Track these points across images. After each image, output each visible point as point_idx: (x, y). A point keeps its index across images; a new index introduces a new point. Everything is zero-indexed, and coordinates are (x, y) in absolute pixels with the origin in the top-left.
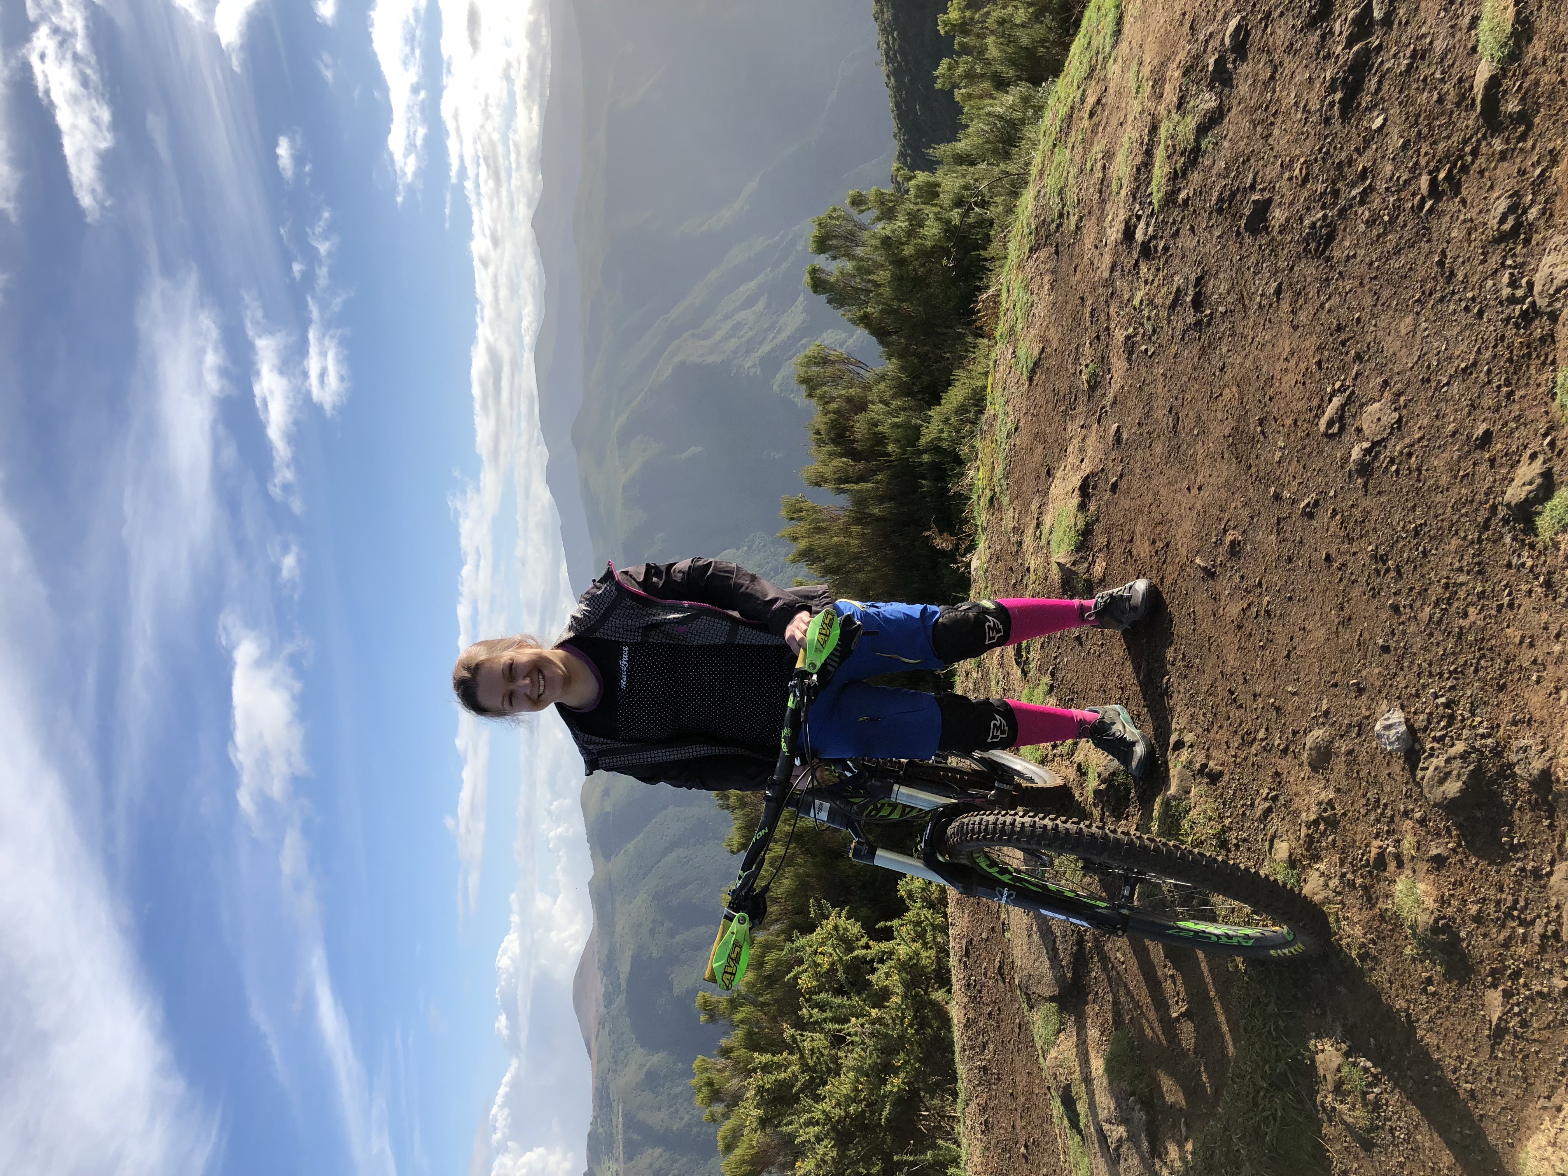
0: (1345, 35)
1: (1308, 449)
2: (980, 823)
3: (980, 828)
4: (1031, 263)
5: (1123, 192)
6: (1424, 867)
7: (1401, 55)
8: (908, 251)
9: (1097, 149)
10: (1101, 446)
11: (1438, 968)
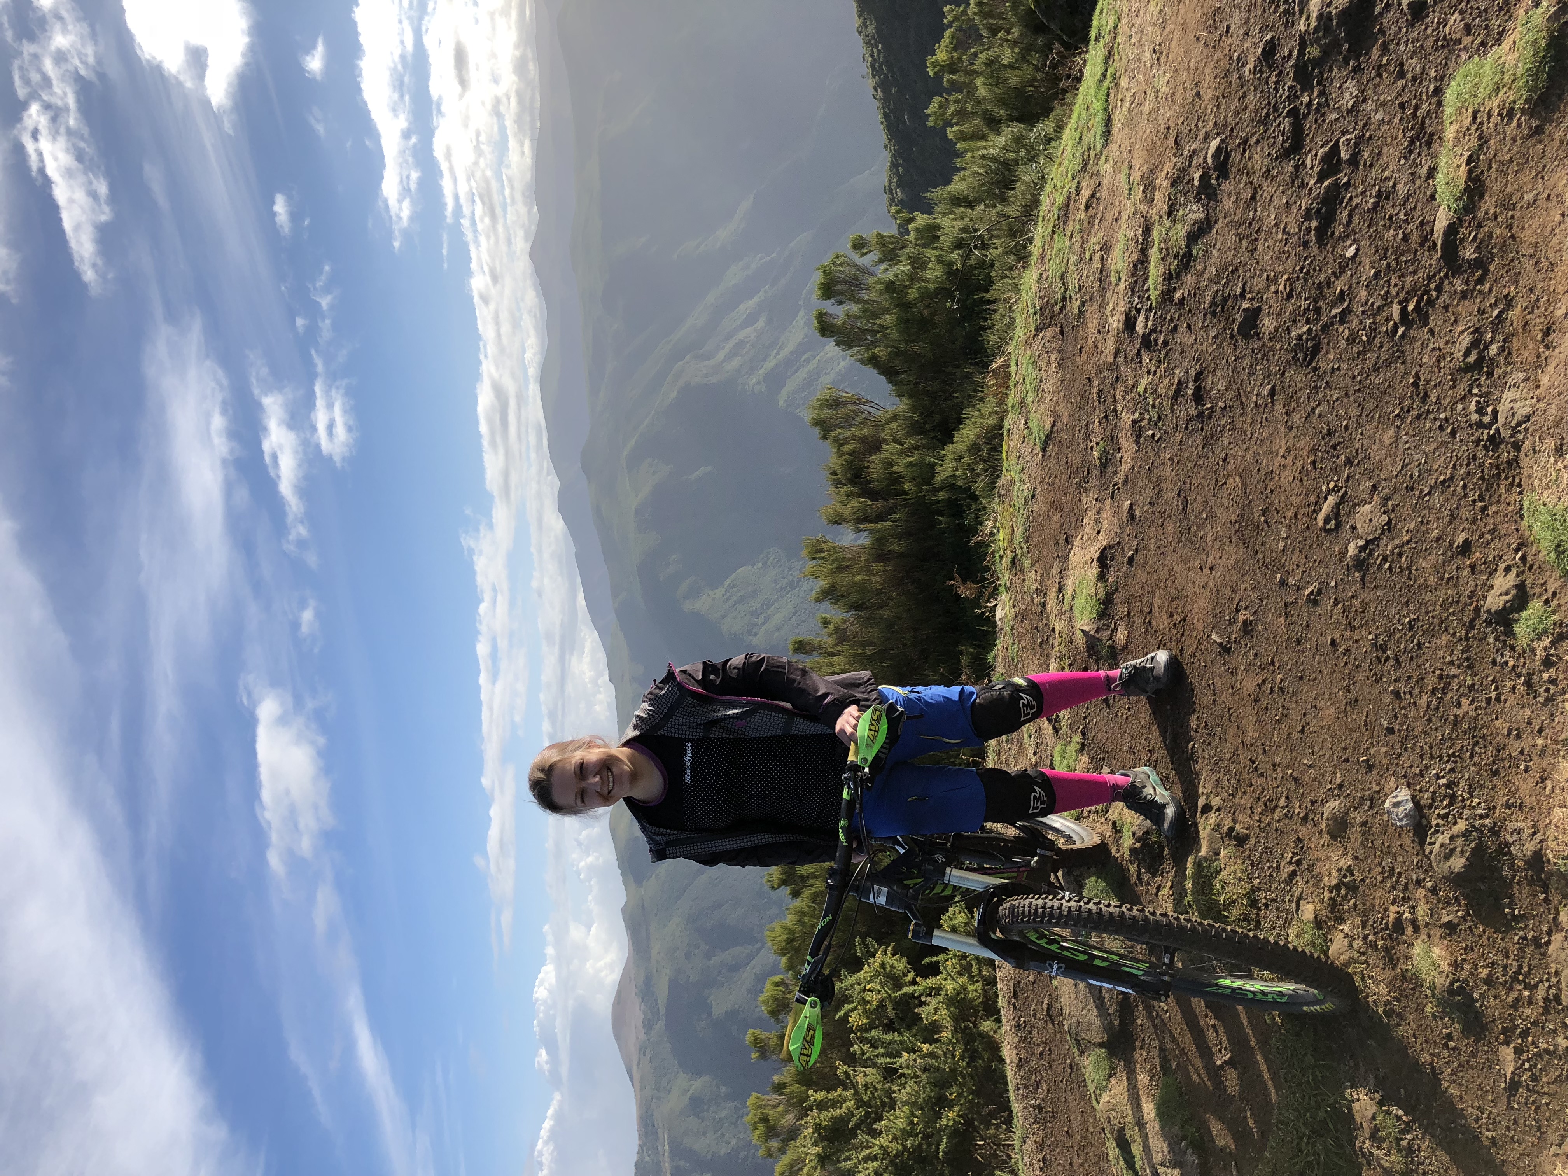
0: (1316, 170)
1: (1308, 542)
2: (1030, 907)
3: (1030, 912)
4: (1038, 341)
5: (1122, 285)
6: (1437, 933)
7: (1368, 193)
8: (913, 294)
9: (1095, 241)
10: (1116, 521)
11: (1456, 1025)
